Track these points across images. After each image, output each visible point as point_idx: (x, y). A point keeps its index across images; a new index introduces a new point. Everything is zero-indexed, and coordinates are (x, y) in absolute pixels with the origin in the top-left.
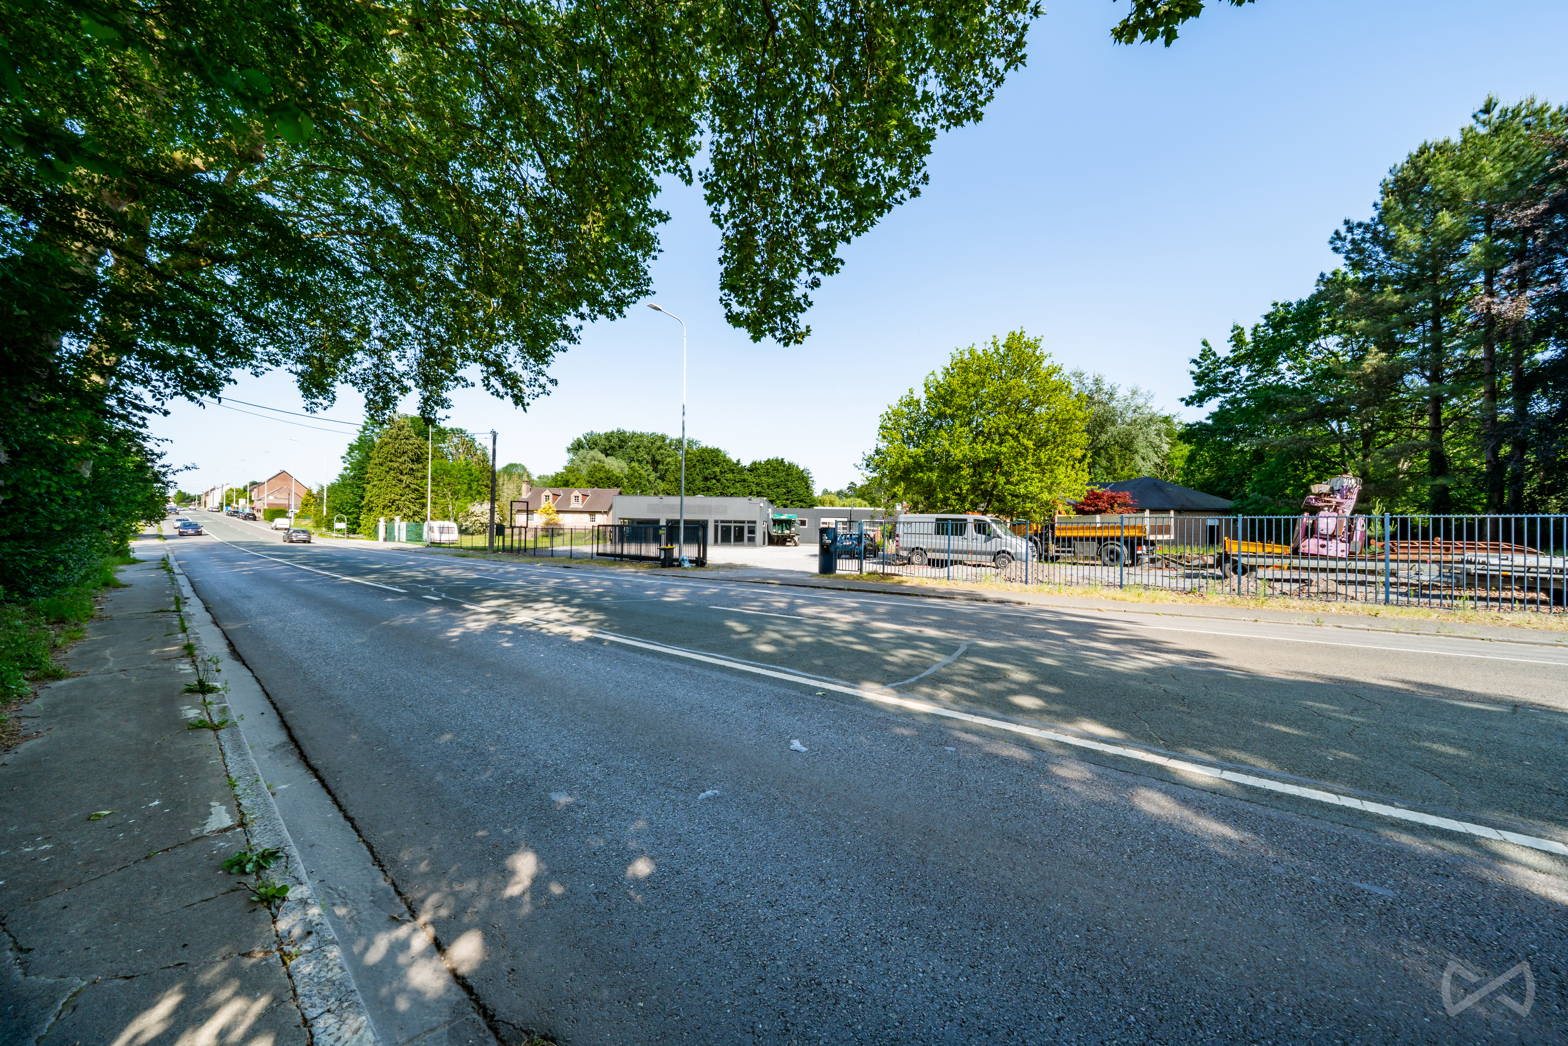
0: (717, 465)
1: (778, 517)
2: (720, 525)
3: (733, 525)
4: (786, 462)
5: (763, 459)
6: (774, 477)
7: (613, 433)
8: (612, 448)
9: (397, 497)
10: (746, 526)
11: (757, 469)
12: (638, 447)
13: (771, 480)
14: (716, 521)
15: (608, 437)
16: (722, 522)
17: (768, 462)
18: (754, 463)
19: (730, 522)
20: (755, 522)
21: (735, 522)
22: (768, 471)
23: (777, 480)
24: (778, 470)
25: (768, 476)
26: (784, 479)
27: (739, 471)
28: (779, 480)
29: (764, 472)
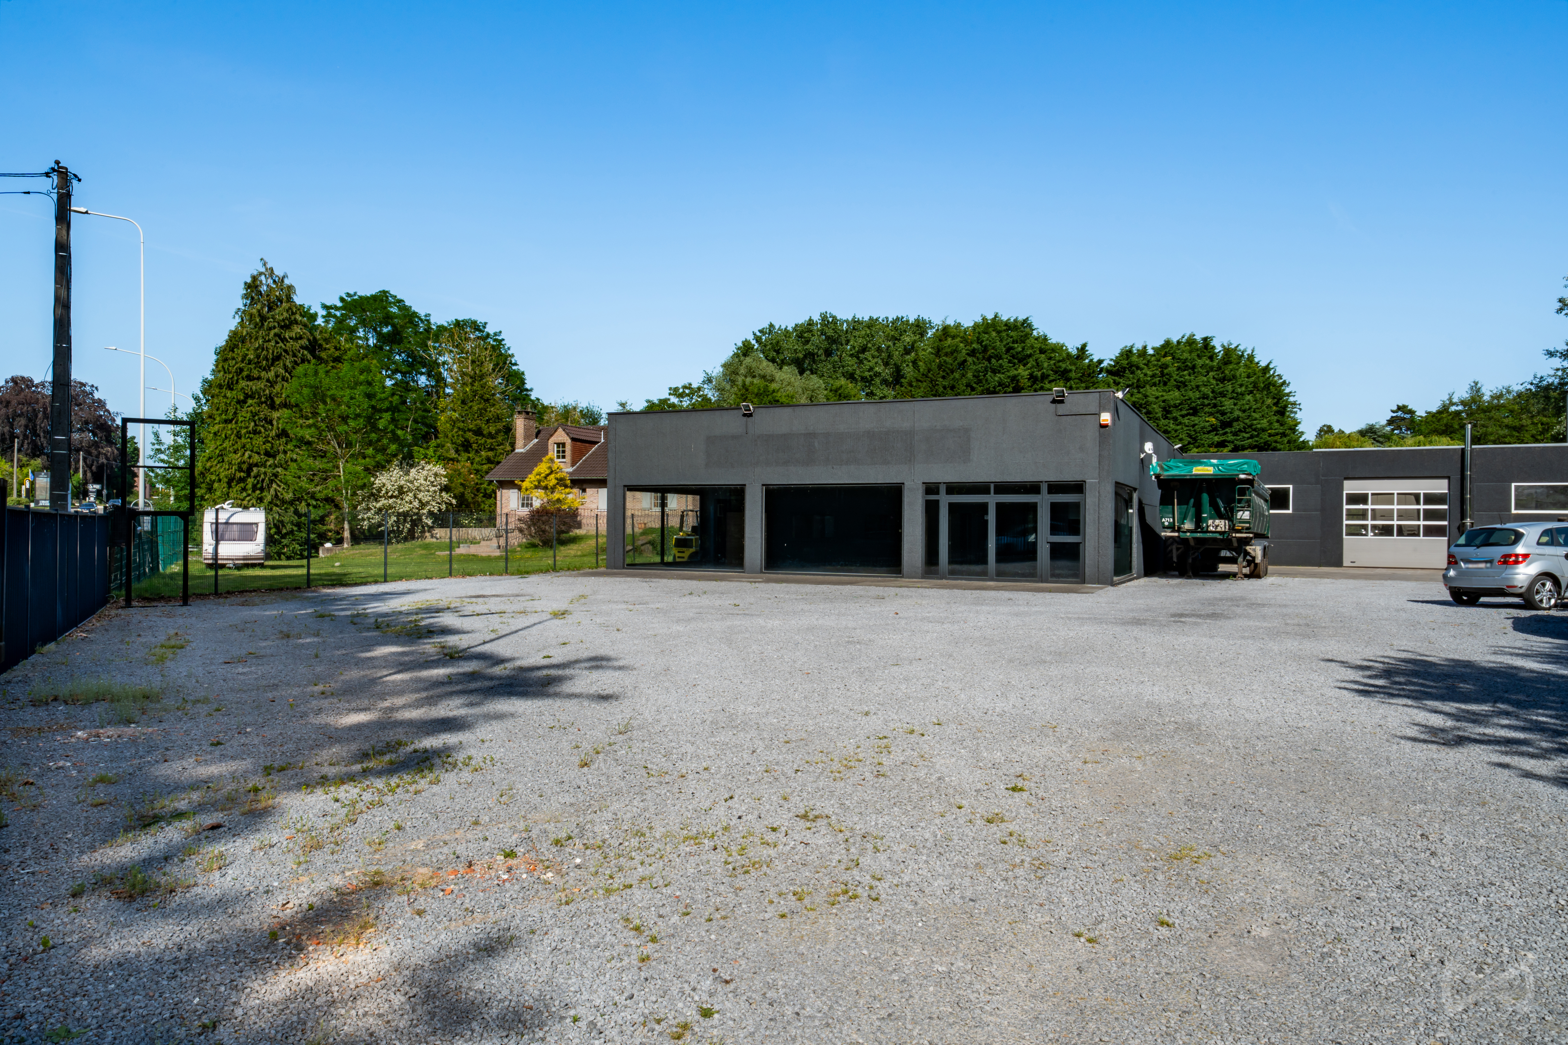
0: (1023, 360)
1: (1178, 469)
2: (945, 500)
3: (992, 500)
4: (1218, 345)
5: (1154, 342)
6: (1181, 385)
7: (811, 323)
8: (810, 355)
9: (256, 458)
10: (1044, 502)
11: (1133, 367)
12: (864, 350)
13: (1174, 396)
14: (931, 489)
15: (804, 332)
16: (953, 488)
17: (1167, 348)
18: (1127, 353)
19: (982, 488)
20: (1078, 487)
21: (1002, 488)
22: (1166, 371)
23: (1191, 394)
24: (1194, 367)
25: (1165, 384)
26: (1213, 392)
27: (1083, 374)
28: (1197, 394)
29: (1153, 376)
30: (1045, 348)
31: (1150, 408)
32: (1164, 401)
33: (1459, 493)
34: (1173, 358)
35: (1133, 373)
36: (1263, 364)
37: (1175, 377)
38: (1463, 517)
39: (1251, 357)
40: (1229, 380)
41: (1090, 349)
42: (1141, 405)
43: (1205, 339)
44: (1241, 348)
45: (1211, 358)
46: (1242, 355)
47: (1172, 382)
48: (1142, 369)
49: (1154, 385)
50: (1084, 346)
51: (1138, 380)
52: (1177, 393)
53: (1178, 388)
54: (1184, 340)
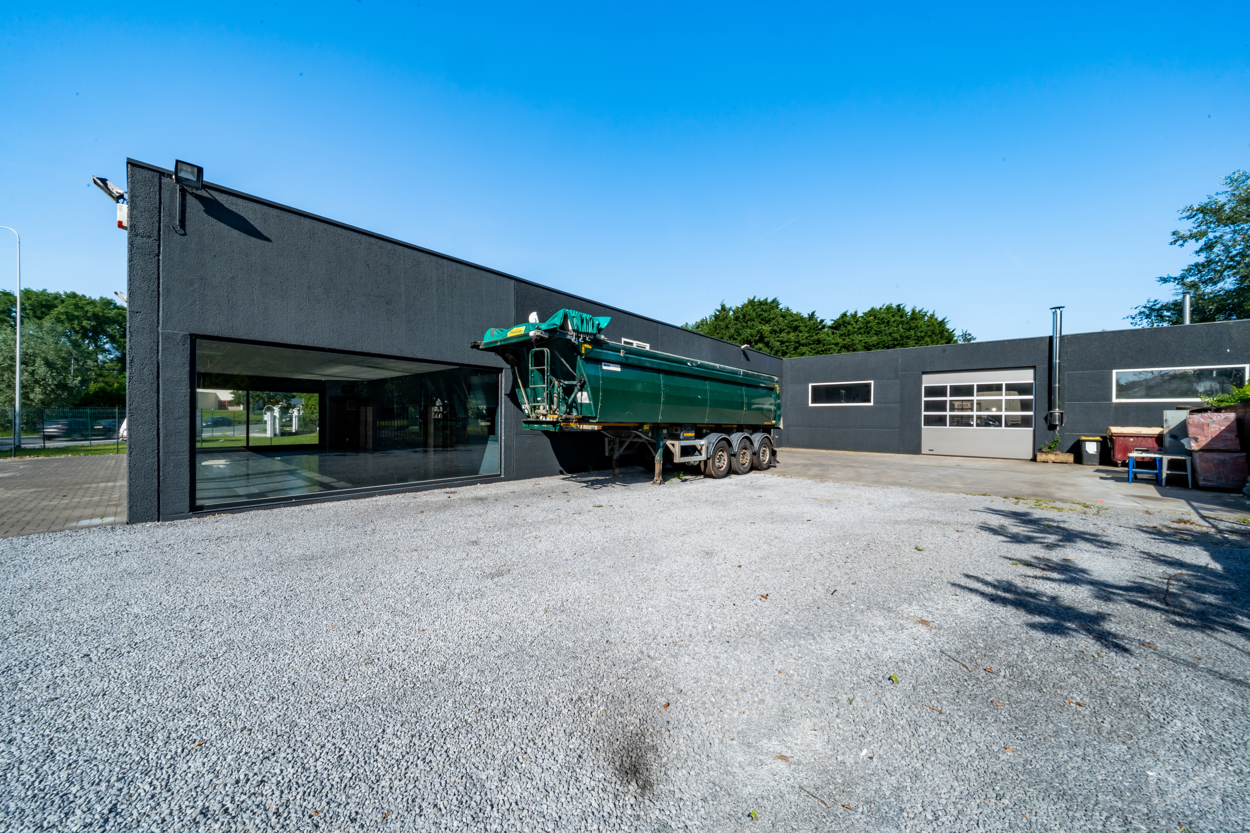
6: (879, 333)
22: (869, 325)
23: (885, 338)
24: (888, 322)
25: (869, 333)
26: (901, 336)
27: (810, 329)
28: (890, 338)
29: (860, 329)
30: (786, 314)
31: (855, 347)
32: (866, 343)
33: (1046, 382)
34: (875, 318)
35: (846, 327)
36: (940, 319)
37: (875, 328)
38: (1051, 406)
39: (932, 316)
40: (914, 329)
41: (817, 314)
42: (849, 346)
43: (899, 306)
44: (925, 310)
45: (901, 317)
46: (926, 315)
47: (873, 332)
48: (852, 325)
49: (861, 333)
50: (813, 313)
51: (849, 331)
52: (875, 338)
53: (877, 334)
54: (884, 307)
